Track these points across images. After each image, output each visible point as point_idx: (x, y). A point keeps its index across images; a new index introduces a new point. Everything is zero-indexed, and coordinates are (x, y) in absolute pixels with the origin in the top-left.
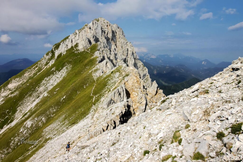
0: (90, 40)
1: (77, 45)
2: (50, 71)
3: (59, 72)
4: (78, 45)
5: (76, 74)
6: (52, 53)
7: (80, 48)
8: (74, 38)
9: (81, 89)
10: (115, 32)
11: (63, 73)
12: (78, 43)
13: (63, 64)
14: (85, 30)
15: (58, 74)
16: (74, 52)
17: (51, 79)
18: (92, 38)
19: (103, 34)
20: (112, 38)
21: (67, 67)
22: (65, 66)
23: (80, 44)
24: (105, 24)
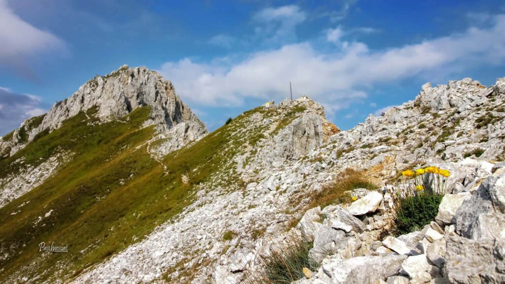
0: (128, 101)
1: (95, 109)
2: (9, 164)
3: (35, 167)
4: (97, 109)
5: (87, 166)
6: (20, 135)
7: (103, 114)
8: (89, 93)
9: (109, 188)
10: (181, 105)
11: (47, 172)
12: (97, 105)
13: (49, 149)
14: (119, 77)
15: (31, 173)
16: (85, 123)
17: (9, 185)
18: (135, 98)
19: (158, 98)
20: (174, 116)
21: (61, 156)
22: (54, 154)
23: (104, 106)
24: (161, 84)
